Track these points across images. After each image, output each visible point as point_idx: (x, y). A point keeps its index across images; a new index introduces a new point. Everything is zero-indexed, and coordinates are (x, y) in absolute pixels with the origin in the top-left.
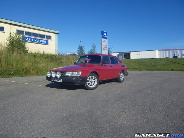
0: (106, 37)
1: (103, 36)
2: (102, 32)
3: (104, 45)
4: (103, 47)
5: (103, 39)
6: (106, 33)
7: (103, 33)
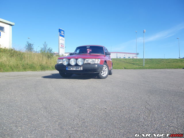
0: (64, 35)
1: (60, 34)
2: (59, 29)
3: (61, 44)
4: (60, 45)
5: (61, 37)
6: (63, 31)
7: (60, 31)
